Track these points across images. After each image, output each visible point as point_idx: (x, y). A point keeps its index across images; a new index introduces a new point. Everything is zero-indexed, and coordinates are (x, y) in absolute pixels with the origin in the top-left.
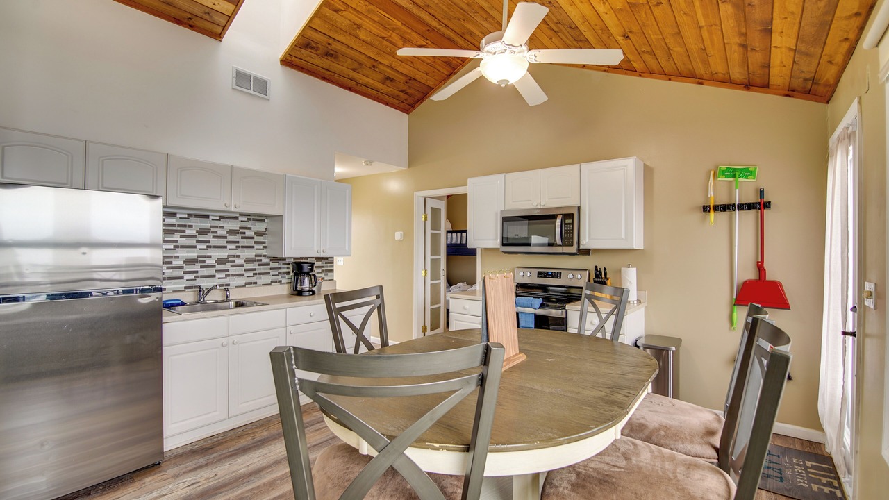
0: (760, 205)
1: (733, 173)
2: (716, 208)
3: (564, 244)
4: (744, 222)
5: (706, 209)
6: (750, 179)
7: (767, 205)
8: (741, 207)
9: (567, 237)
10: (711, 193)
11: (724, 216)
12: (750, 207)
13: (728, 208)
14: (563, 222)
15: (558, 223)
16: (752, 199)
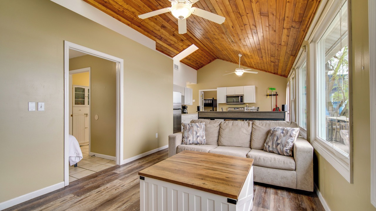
0: (276, 95)
1: (272, 89)
2: (269, 95)
3: (241, 102)
4: (274, 98)
5: (267, 95)
6: (275, 90)
7: (277, 95)
8: (273, 95)
9: (242, 101)
10: (268, 93)
11: (270, 97)
12: (275, 95)
13: (271, 95)
14: (241, 98)
15: (240, 98)
16: (275, 94)
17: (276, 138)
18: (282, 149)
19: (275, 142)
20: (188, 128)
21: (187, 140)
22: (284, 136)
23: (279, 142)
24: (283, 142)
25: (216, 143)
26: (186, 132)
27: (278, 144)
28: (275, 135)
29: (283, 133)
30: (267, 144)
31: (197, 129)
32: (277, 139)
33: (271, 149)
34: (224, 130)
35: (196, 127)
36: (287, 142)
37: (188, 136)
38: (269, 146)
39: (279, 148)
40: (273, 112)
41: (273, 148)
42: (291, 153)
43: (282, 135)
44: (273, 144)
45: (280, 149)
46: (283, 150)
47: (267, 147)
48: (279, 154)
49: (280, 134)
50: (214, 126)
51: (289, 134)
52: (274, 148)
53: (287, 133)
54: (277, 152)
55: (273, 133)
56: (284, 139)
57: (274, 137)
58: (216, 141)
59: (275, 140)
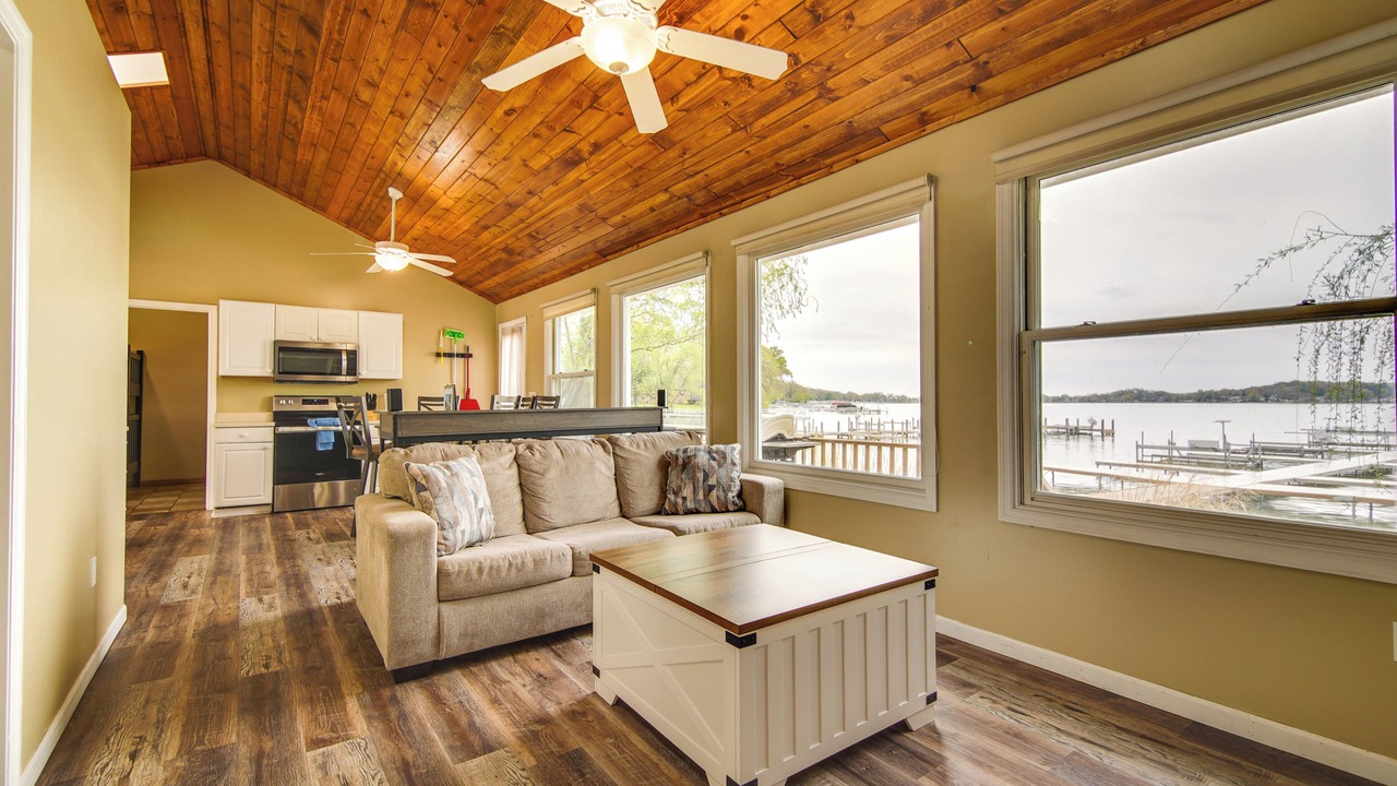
0: (467, 356)
1: (454, 334)
2: (445, 355)
3: (348, 374)
4: (458, 363)
5: (438, 355)
6: (462, 339)
7: (471, 356)
8: (458, 355)
9: (352, 370)
10: (441, 345)
11: (448, 359)
12: (462, 356)
13: (450, 355)
14: (347, 356)
15: (344, 357)
16: (462, 351)
17: (700, 476)
18: (723, 498)
19: (701, 485)
20: (444, 484)
21: (455, 532)
22: (720, 466)
23: (712, 481)
24: (724, 480)
25: (522, 526)
26: (438, 501)
27: (711, 488)
28: (696, 468)
29: (714, 459)
30: (676, 494)
31: (474, 482)
32: (706, 477)
33: (690, 505)
34: (542, 475)
35: (468, 476)
36: (732, 480)
37: (457, 518)
38: (684, 499)
39: (715, 497)
40: (463, 411)
41: (696, 500)
42: (740, 503)
43: (714, 463)
44: (695, 491)
45: (718, 498)
46: (726, 498)
47: (680, 501)
48: (714, 511)
49: (709, 463)
50: (500, 464)
51: (729, 461)
52: (699, 501)
53: (725, 458)
54: (708, 509)
55: (689, 462)
56: (722, 472)
57: (694, 472)
58: (520, 520)
59: (701, 479)
